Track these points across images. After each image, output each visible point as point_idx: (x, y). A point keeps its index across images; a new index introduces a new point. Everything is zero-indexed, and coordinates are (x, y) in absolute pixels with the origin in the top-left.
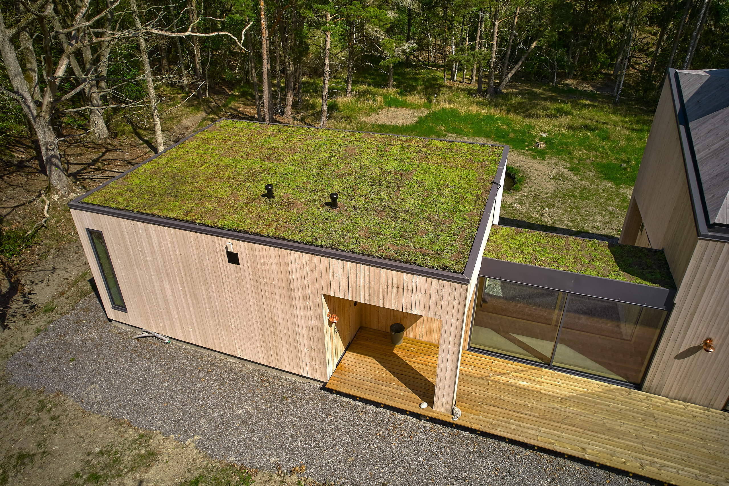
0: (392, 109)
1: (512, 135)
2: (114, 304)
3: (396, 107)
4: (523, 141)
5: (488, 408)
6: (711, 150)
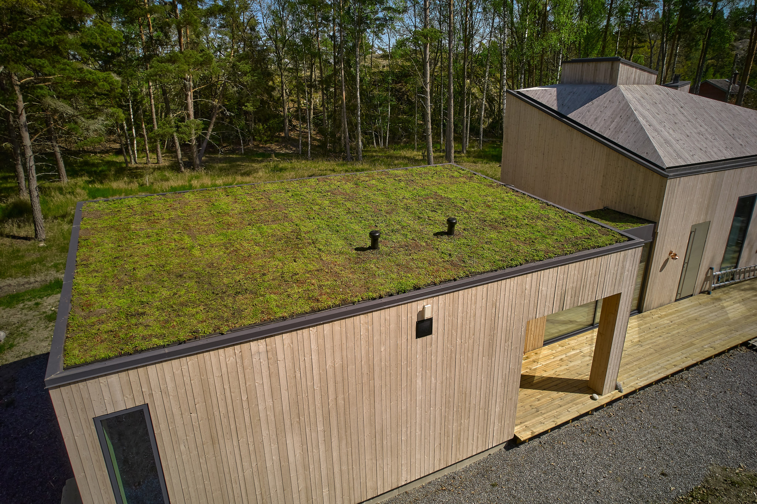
6: (612, 130)
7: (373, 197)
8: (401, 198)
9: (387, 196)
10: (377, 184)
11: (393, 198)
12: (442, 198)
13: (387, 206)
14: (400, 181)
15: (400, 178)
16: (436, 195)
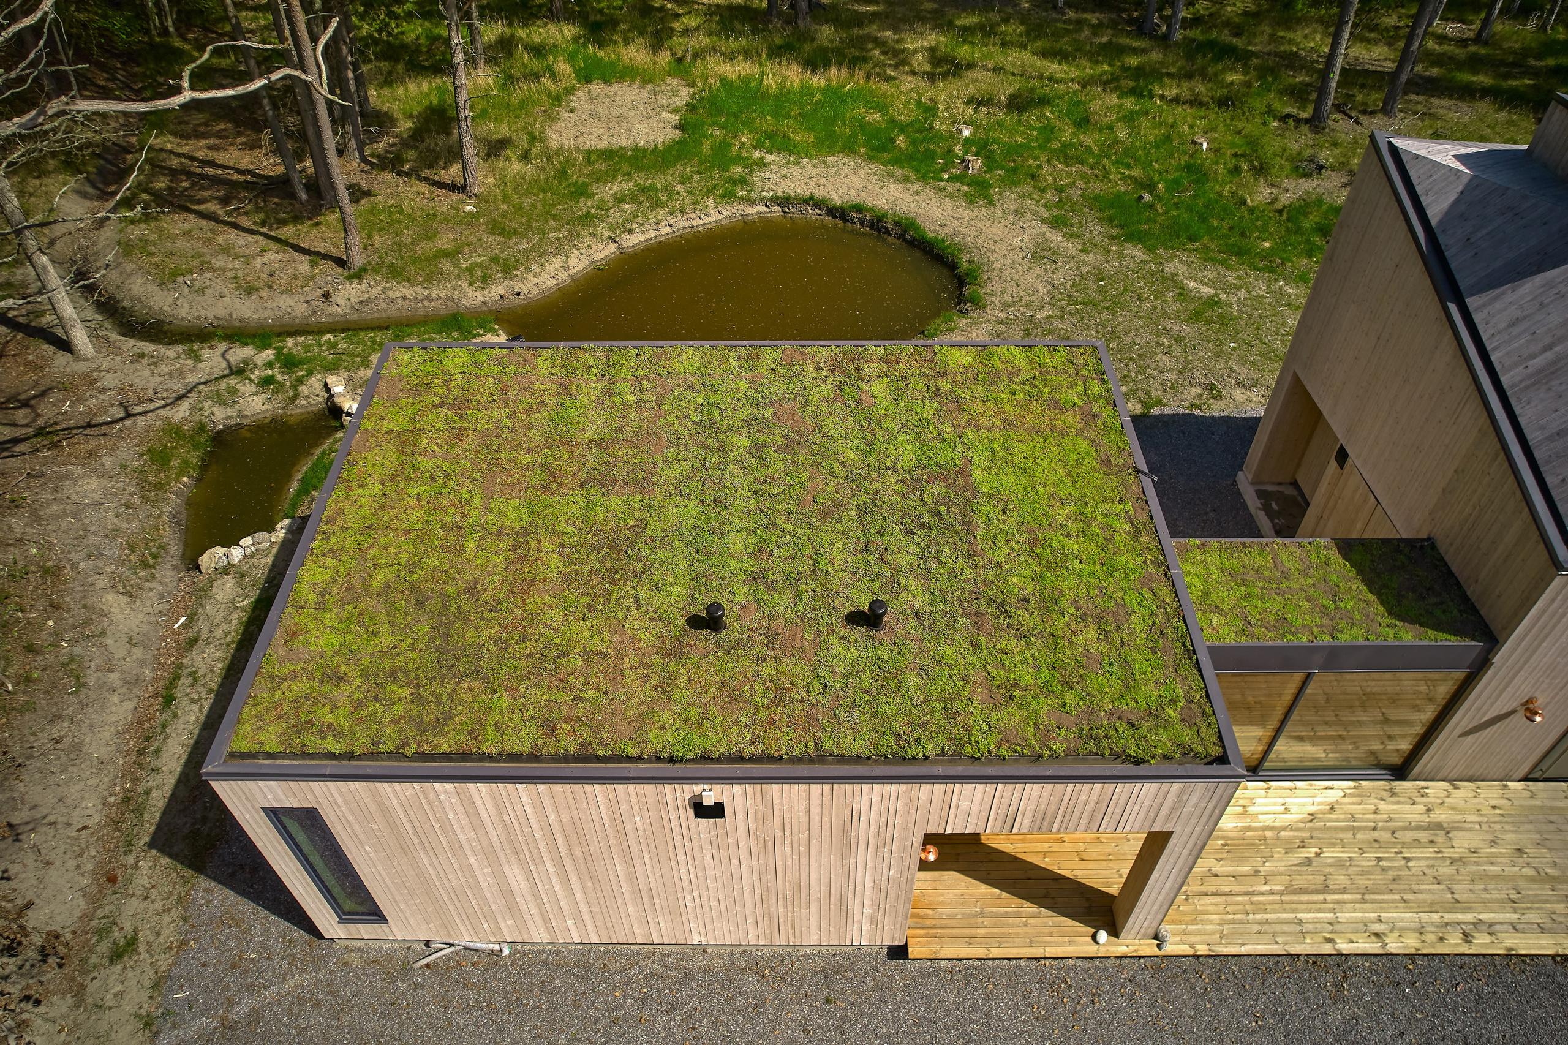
0: (597, 88)
1: (901, 141)
2: (345, 914)
3: (605, 82)
4: (930, 156)
5: (1201, 902)
6: (1530, 370)
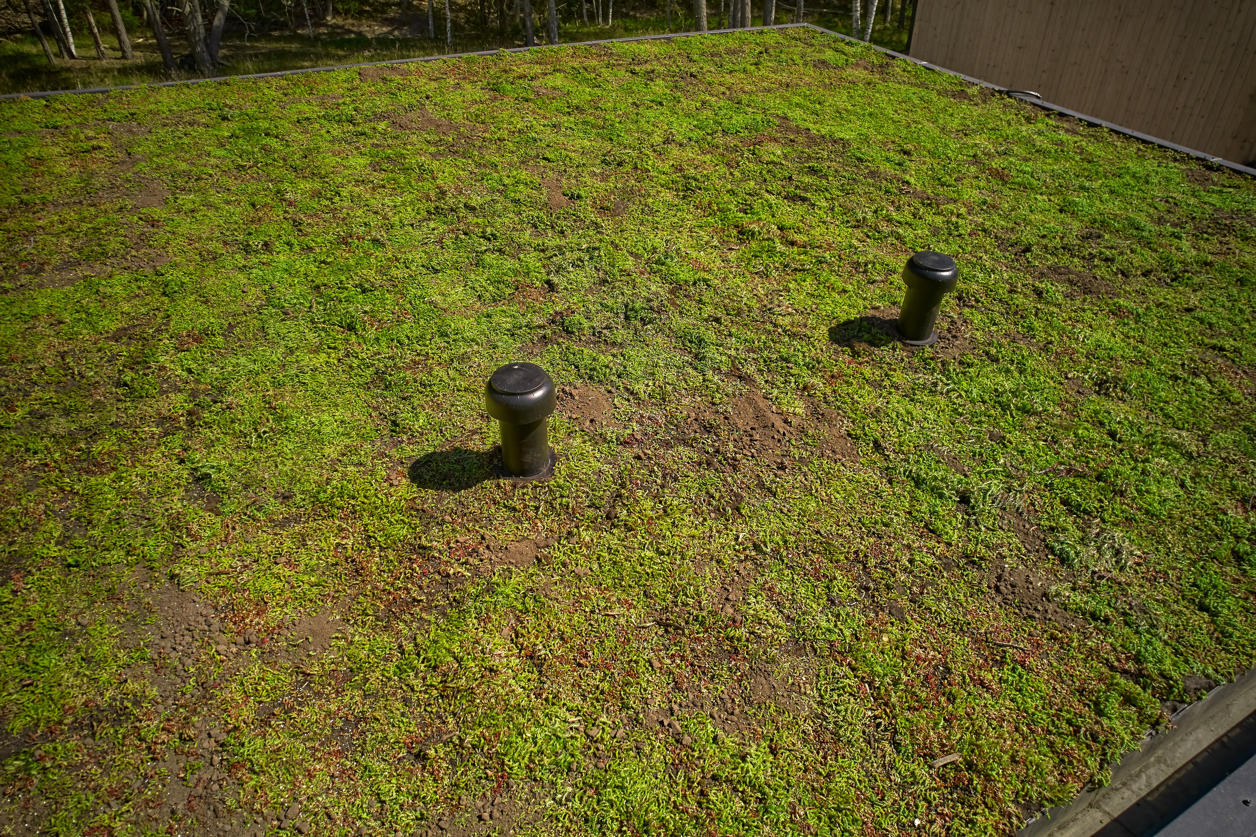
7: (549, 136)
8: (657, 139)
9: (607, 132)
10: (569, 86)
11: (627, 139)
12: (813, 140)
13: (605, 178)
14: (650, 76)
15: (649, 67)
16: (788, 129)
